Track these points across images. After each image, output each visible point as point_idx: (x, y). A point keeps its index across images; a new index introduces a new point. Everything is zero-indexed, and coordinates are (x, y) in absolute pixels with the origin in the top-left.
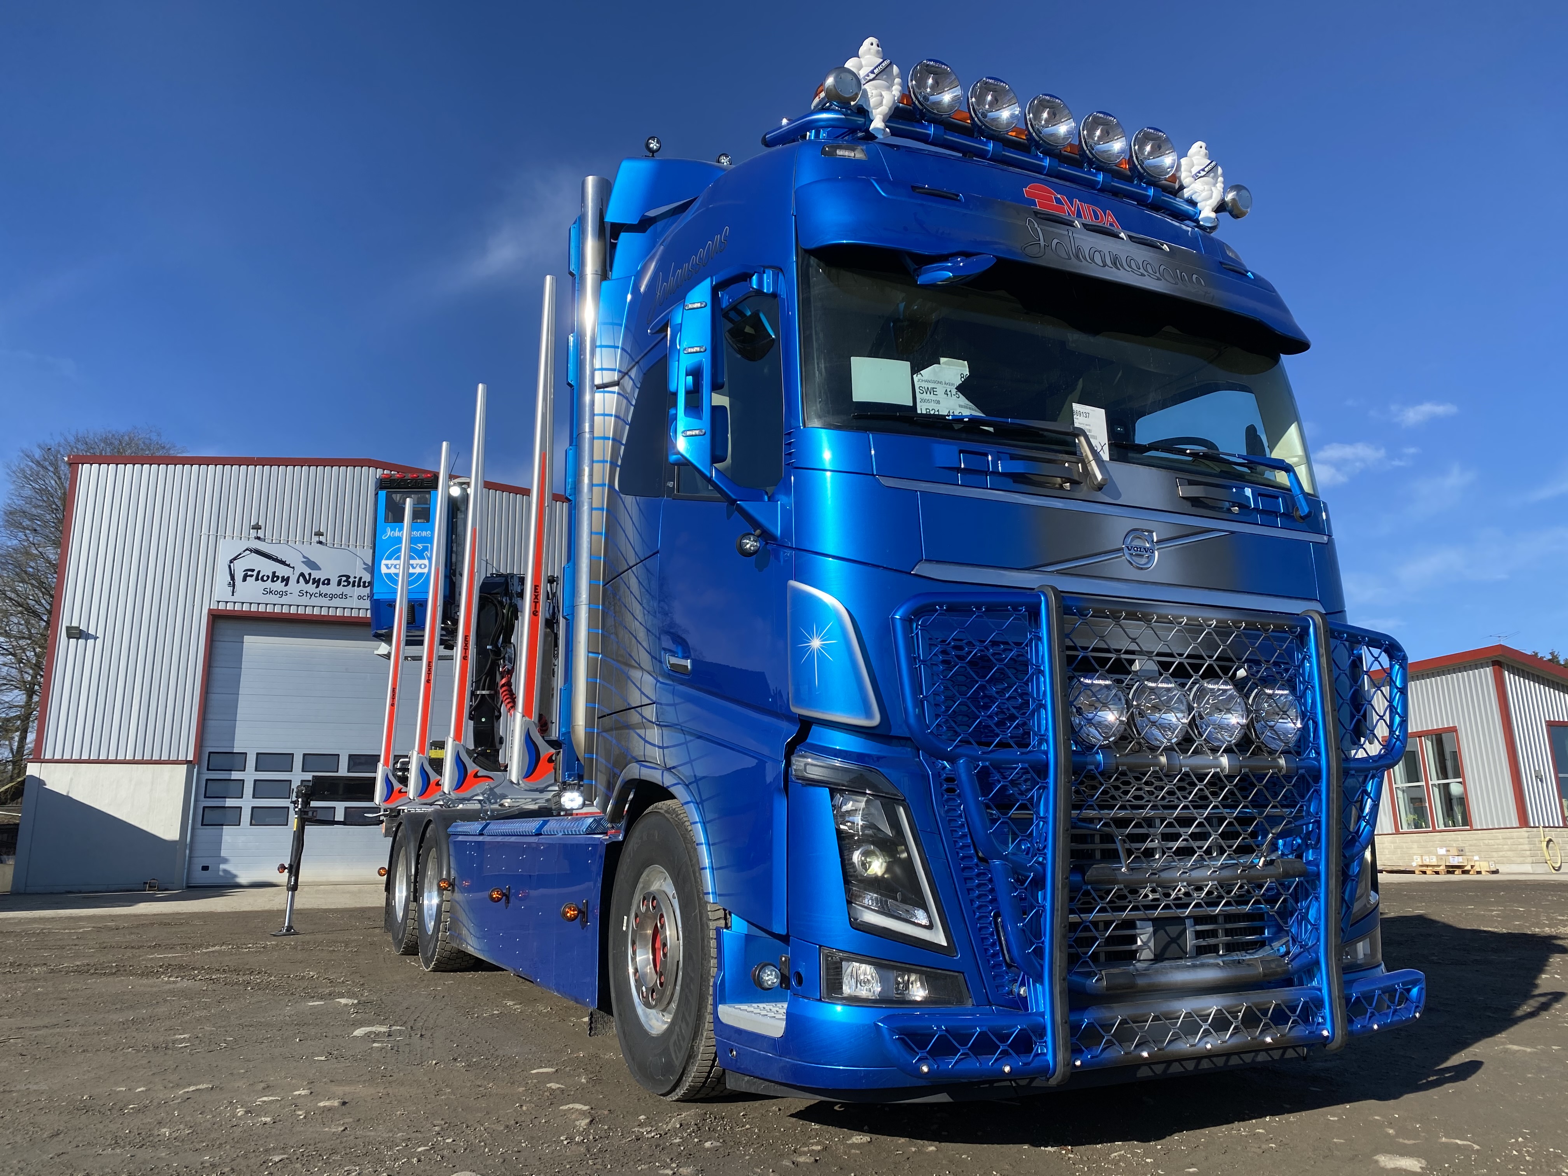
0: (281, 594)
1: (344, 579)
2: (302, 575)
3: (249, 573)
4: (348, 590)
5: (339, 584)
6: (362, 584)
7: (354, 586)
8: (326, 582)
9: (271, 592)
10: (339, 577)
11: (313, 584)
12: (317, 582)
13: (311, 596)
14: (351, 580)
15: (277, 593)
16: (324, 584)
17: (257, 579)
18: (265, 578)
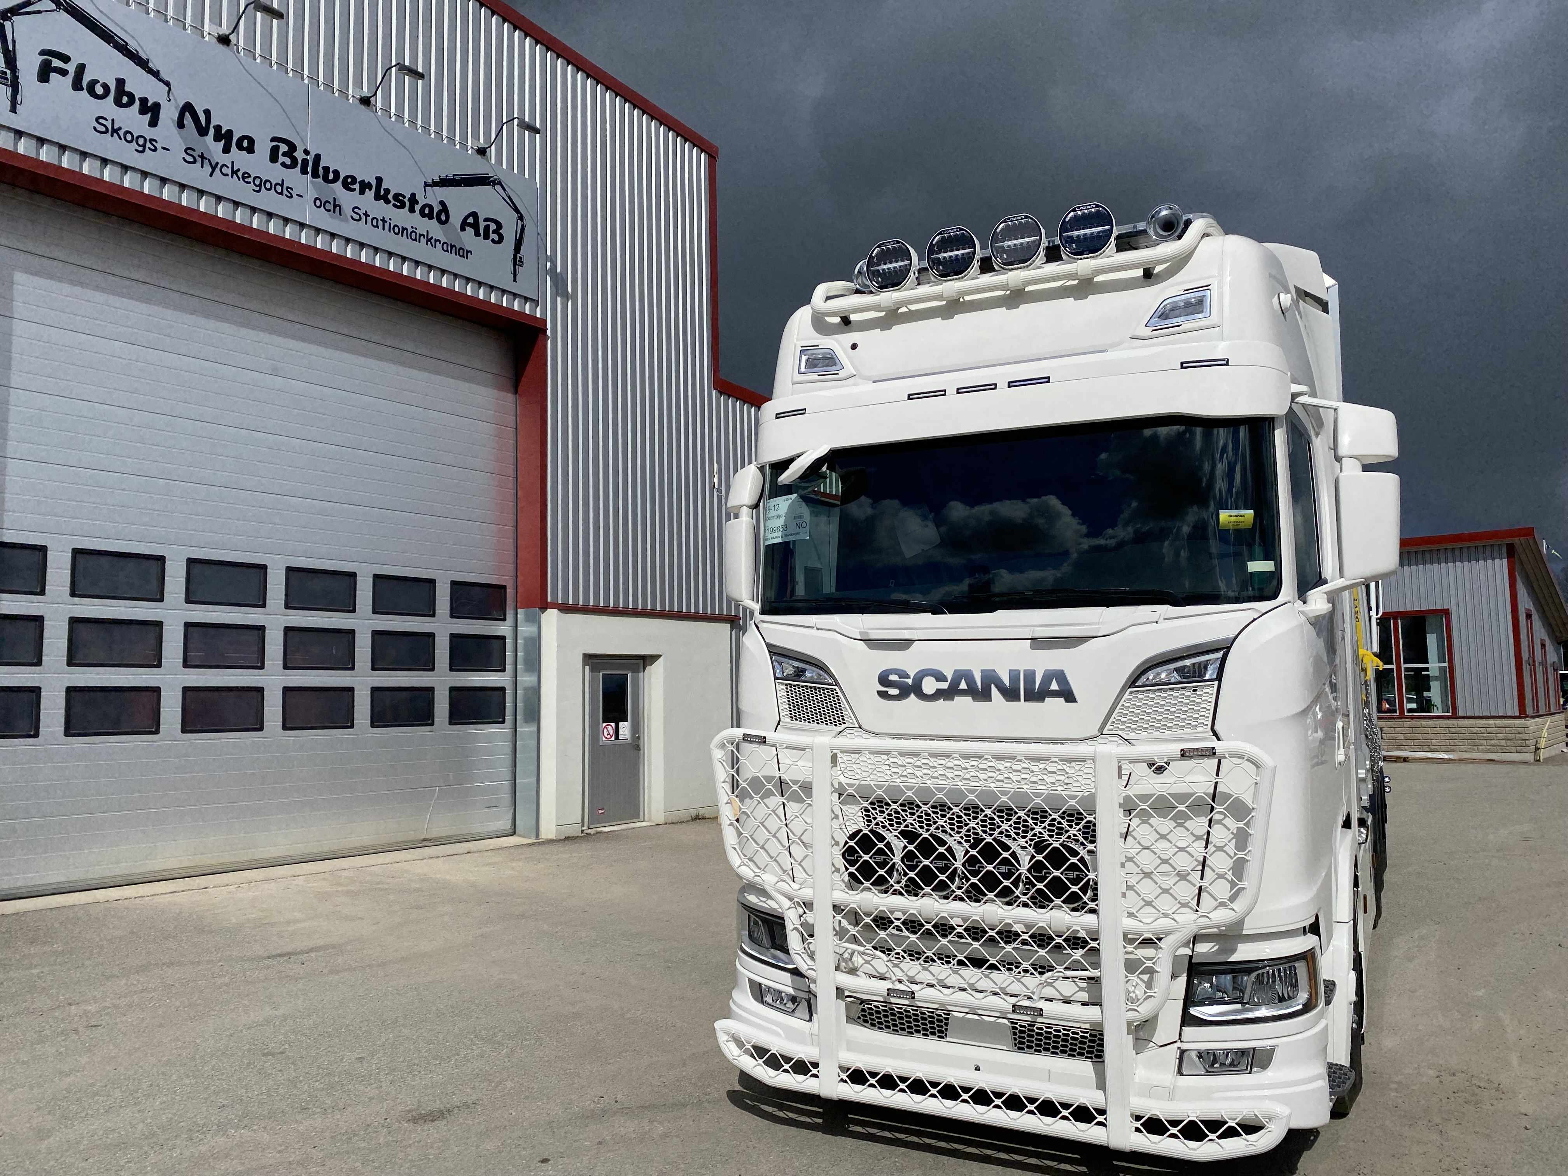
0: (145, 145)
1: (283, 148)
2: (188, 108)
3: (56, 63)
4: (294, 178)
5: (274, 158)
6: (321, 171)
7: (304, 171)
8: (245, 143)
9: (115, 131)
10: (274, 139)
11: (217, 139)
12: (224, 137)
13: (214, 169)
14: (299, 155)
15: (129, 137)
16: (240, 147)
17: (77, 85)
18: (99, 90)
